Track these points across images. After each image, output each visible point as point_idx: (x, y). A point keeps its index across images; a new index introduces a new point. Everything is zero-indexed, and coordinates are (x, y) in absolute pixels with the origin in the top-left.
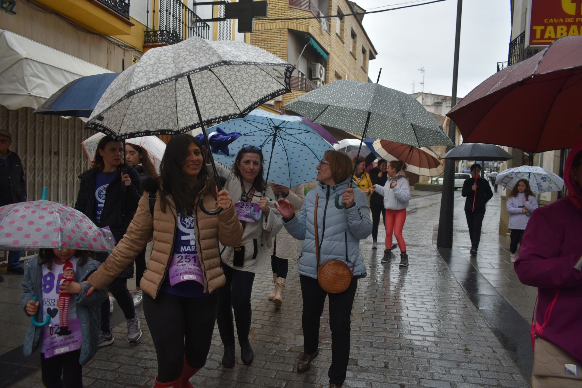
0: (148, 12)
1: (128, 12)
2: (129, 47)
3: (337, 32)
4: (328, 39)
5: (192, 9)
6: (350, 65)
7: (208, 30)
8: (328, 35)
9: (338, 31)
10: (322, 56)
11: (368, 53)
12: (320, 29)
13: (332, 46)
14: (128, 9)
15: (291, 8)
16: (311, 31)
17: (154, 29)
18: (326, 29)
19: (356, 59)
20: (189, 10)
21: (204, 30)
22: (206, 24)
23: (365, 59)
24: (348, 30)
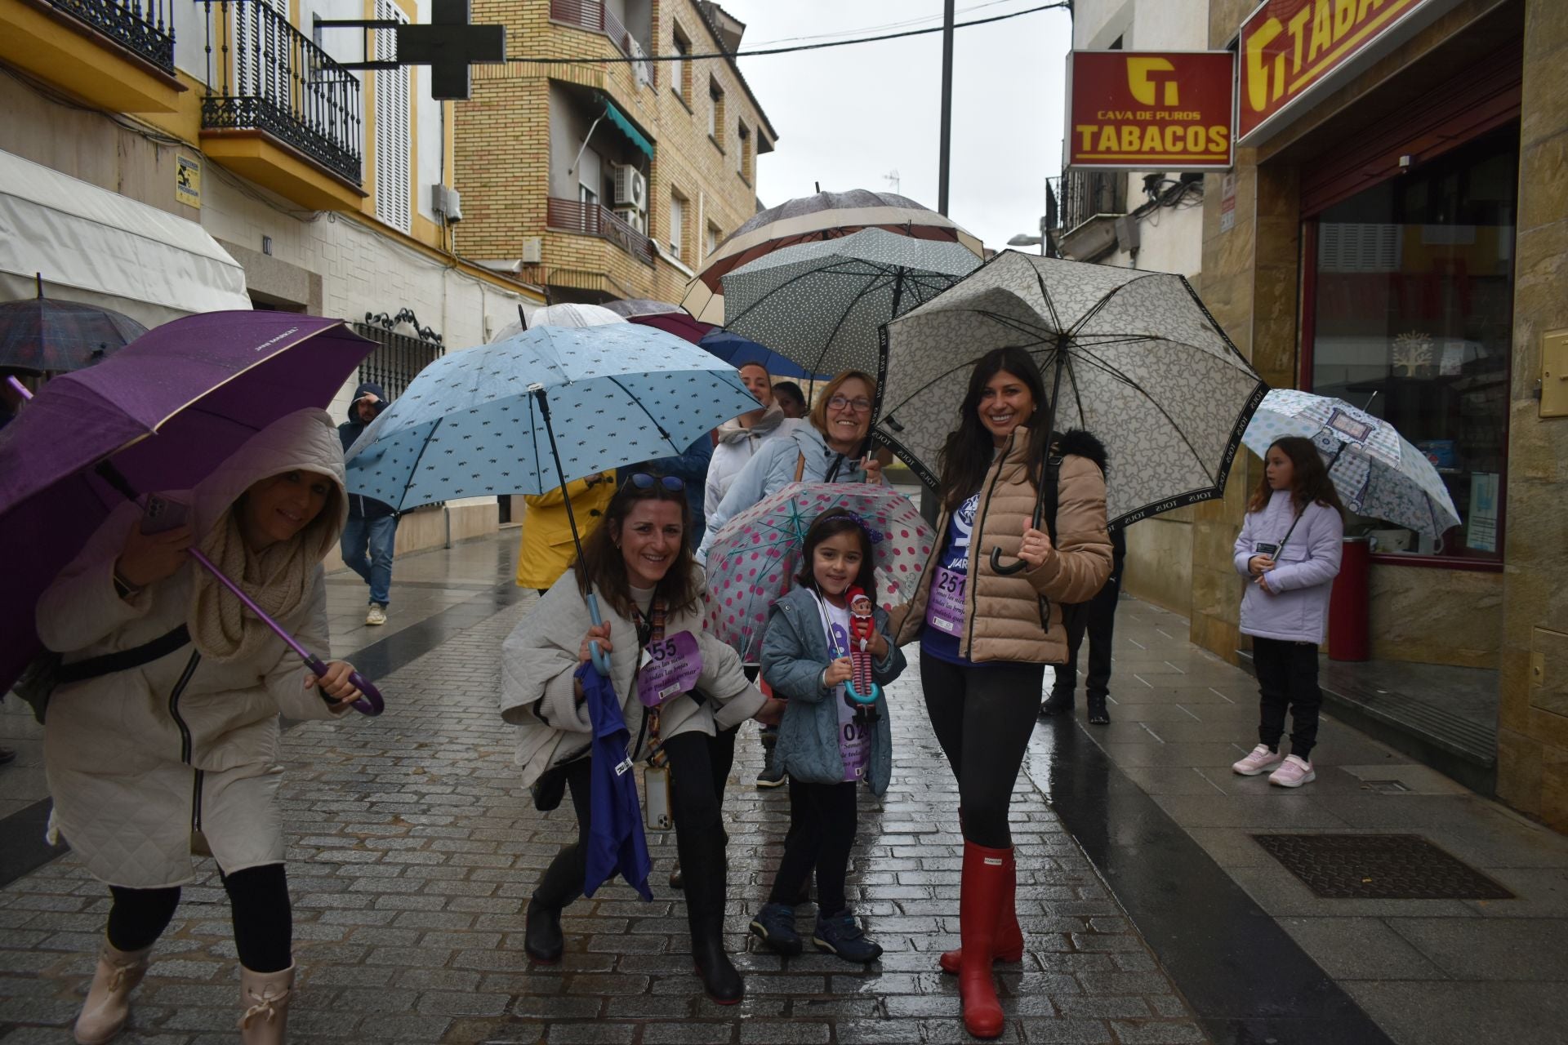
0: (208, 50)
1: (171, 58)
2: (168, 138)
3: (673, 86)
4: (651, 103)
5: (310, 37)
6: (709, 169)
7: (355, 92)
8: (652, 94)
9: (676, 84)
10: (638, 149)
11: (754, 137)
12: (631, 79)
13: (663, 122)
14: (171, 49)
15: (555, 25)
16: (608, 85)
17: (225, 93)
18: (646, 79)
19: (723, 154)
20: (303, 38)
21: (345, 91)
22: (352, 77)
23: (746, 152)
24: (702, 80)
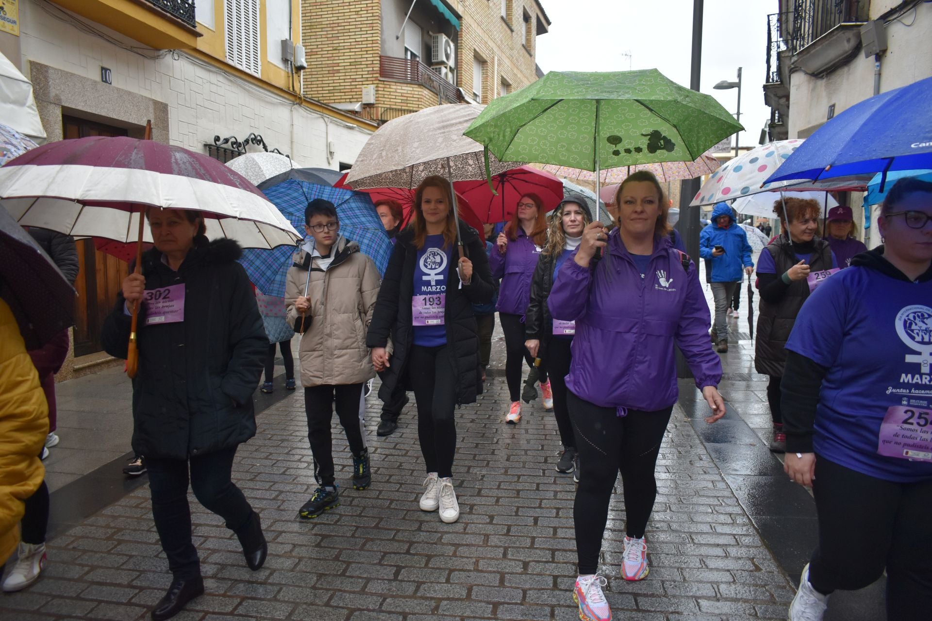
6: (501, 41)
10: (448, 22)
11: (534, 21)
13: (467, 3)
19: (512, 31)
23: (528, 31)
